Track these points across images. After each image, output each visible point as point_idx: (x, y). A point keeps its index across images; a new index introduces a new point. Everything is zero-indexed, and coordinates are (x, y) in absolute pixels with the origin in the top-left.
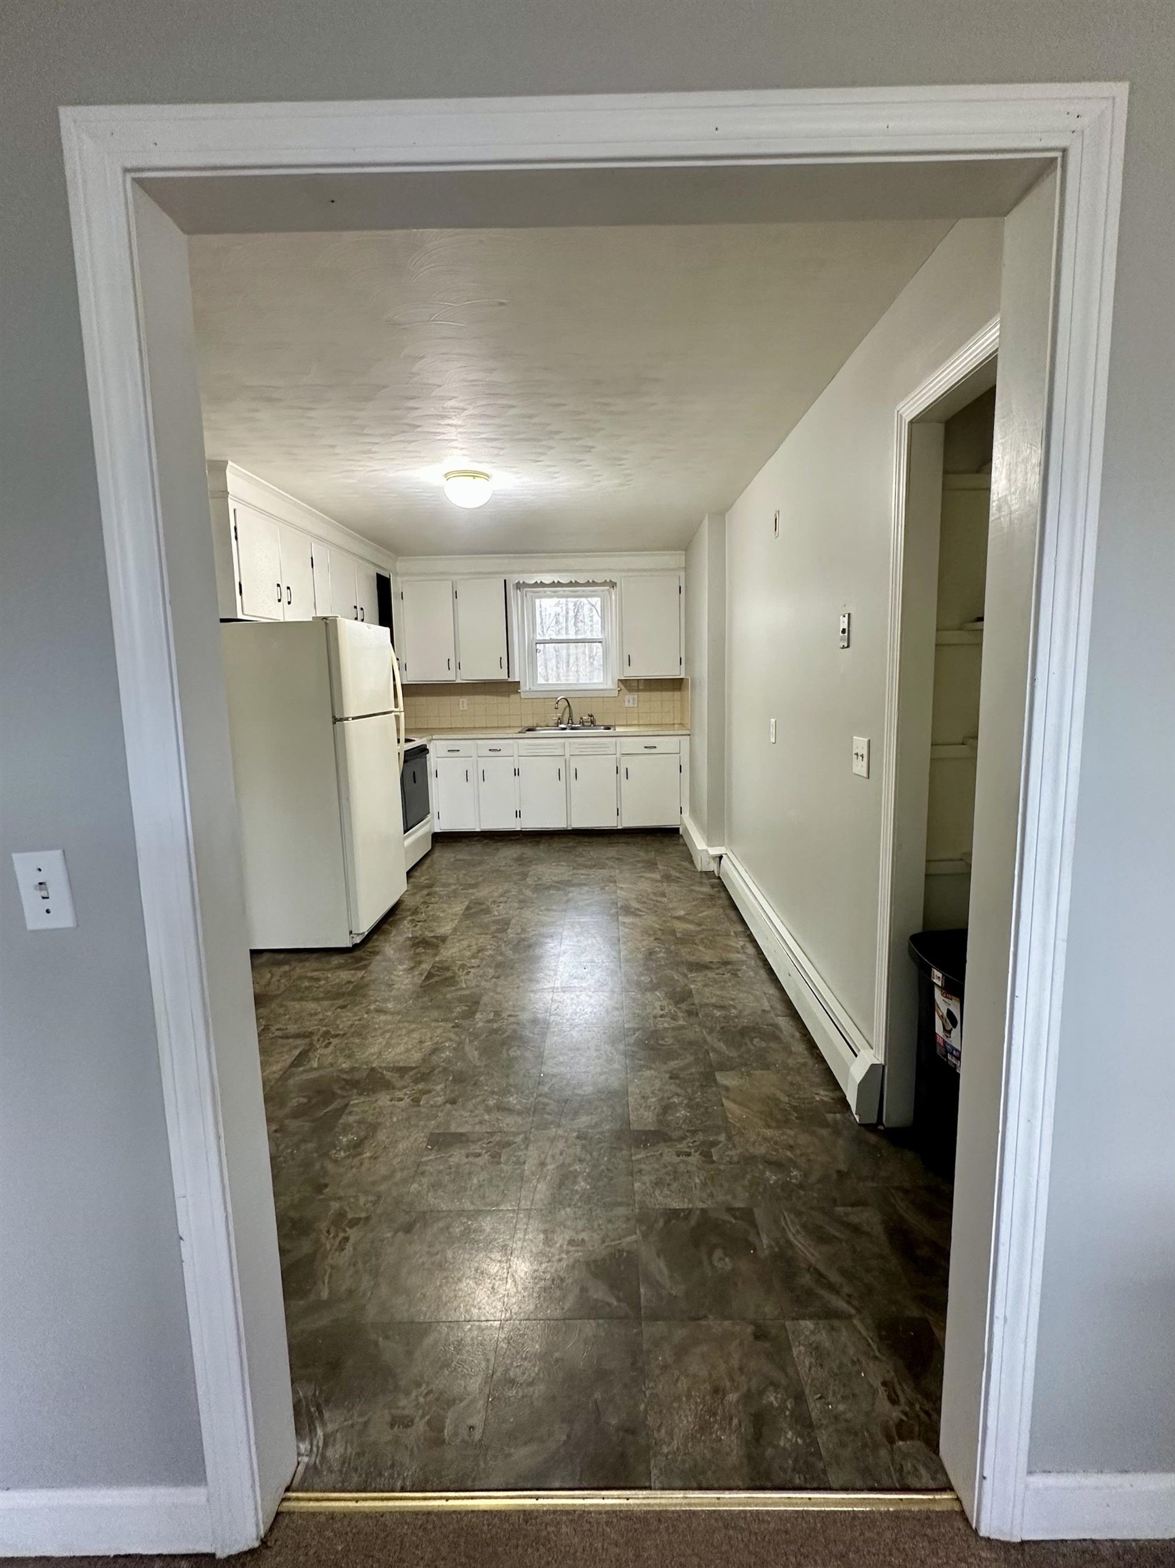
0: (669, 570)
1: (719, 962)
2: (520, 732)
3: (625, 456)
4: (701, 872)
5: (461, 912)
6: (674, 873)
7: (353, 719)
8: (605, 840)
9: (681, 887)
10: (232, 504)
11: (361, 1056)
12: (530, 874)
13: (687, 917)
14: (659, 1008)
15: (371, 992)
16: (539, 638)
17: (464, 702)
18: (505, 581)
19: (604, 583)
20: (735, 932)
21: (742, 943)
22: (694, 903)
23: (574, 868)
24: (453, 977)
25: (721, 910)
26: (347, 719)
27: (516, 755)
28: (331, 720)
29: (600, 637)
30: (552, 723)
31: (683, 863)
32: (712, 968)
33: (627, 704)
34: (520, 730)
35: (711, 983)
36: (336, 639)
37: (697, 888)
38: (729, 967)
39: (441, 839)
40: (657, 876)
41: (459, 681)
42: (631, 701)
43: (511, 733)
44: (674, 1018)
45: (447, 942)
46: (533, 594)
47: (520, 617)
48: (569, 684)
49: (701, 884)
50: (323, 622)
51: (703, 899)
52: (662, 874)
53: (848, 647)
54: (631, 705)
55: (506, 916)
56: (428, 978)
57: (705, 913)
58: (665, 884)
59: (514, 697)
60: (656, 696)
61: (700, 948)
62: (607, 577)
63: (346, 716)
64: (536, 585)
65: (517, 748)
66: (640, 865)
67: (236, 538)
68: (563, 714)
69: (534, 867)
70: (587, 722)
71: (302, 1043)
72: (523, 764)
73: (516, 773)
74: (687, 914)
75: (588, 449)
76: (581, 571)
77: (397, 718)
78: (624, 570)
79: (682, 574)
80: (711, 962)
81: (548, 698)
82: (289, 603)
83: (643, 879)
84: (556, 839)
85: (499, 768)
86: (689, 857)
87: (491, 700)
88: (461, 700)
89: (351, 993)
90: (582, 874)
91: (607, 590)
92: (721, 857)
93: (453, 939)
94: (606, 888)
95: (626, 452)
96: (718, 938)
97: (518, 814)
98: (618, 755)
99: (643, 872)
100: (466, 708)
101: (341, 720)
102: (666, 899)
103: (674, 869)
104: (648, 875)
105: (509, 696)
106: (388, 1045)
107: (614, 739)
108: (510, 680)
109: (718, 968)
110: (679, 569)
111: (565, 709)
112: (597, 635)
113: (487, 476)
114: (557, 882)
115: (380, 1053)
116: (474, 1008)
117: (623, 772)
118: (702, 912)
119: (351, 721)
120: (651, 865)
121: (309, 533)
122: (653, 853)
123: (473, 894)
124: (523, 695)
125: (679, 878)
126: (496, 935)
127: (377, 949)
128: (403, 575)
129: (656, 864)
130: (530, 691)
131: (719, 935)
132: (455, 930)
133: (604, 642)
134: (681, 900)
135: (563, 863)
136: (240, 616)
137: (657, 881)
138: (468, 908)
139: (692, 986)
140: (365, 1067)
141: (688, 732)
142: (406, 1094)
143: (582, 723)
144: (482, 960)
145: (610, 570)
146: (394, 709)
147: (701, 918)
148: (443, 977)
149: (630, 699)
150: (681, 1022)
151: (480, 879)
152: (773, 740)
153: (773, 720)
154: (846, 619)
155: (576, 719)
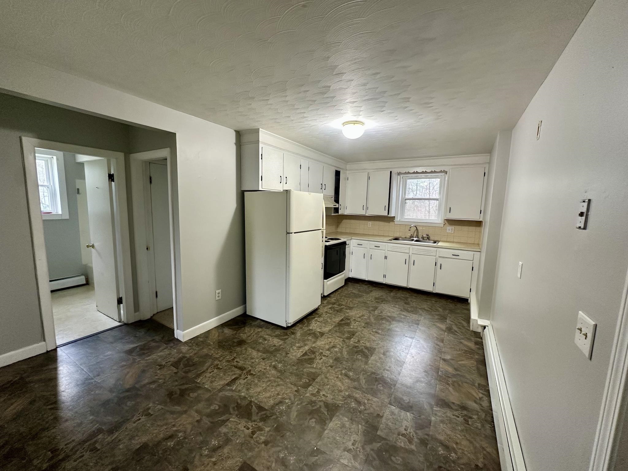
0: (480, 164)
1: (459, 405)
2: (390, 240)
3: (431, 101)
4: (472, 331)
5: (338, 321)
6: (455, 328)
7: (295, 233)
8: (424, 297)
9: (455, 338)
10: (261, 145)
11: (252, 391)
12: (379, 308)
13: (451, 361)
14: (404, 427)
15: (278, 355)
16: (407, 197)
17: (370, 223)
18: (391, 172)
19: (441, 172)
20: (479, 384)
21: (481, 395)
22: (459, 352)
23: (401, 310)
24: (314, 359)
25: (475, 363)
26: (292, 233)
27: (386, 250)
28: (285, 233)
29: (438, 198)
30: (408, 237)
31: (463, 322)
32: (452, 408)
33: (448, 231)
34: (390, 238)
35: (447, 422)
36: (290, 199)
37: (466, 343)
38: (465, 412)
39: (350, 281)
40: (443, 327)
41: (367, 215)
42: (450, 230)
43: (386, 239)
44: (410, 441)
45: (323, 337)
46: (406, 177)
47: (398, 188)
48: (418, 219)
49: (469, 340)
50: (286, 192)
51: (466, 351)
52: (447, 326)
53: (585, 228)
54: (450, 232)
55: (355, 330)
56: (303, 355)
57: (463, 362)
58: (446, 333)
59: (392, 223)
60: (465, 228)
61: (450, 388)
62: (442, 168)
63: (291, 232)
64: (406, 173)
65: (389, 247)
66: (437, 317)
67: (262, 159)
68: (414, 233)
69: (383, 305)
70: (426, 238)
71: (238, 372)
72: (388, 254)
73: (386, 257)
74: (451, 359)
75: (407, 100)
76: (428, 166)
77: (322, 232)
78: (452, 165)
79: (487, 166)
80: (453, 403)
81: (407, 225)
82: (286, 183)
83: (435, 326)
84: (401, 291)
85: (378, 254)
86: (468, 318)
87: (382, 223)
88: (369, 223)
89: (271, 353)
90: (404, 315)
91: (444, 175)
92: (485, 327)
93: (326, 336)
94: (412, 327)
95: (432, 98)
96: (465, 384)
97: (385, 276)
98: (437, 256)
99: (436, 322)
100: (370, 226)
101: (289, 233)
102: (442, 344)
103: (456, 325)
104: (438, 325)
105: (389, 223)
106: (265, 390)
107: (436, 249)
108: (389, 216)
109: (456, 410)
110: (485, 163)
111: (415, 231)
112: (437, 196)
113: (362, 123)
114: (388, 317)
115: (259, 393)
116: (311, 382)
117: (439, 266)
118: (462, 360)
119: (293, 234)
120: (443, 318)
121: (300, 155)
122: (447, 311)
123: (348, 313)
124: (396, 223)
125: (456, 331)
126: (345, 339)
127: (295, 331)
128: (350, 170)
129: (446, 319)
130: (400, 221)
131: (466, 383)
132: (330, 331)
133: (439, 200)
134: (451, 348)
135: (397, 306)
136: (260, 189)
137: (443, 330)
138: (342, 320)
139: (433, 418)
140: (249, 399)
141: (479, 250)
142: (252, 426)
143: (423, 238)
144: (331, 353)
145: (444, 165)
146: (322, 228)
147: (460, 365)
148: (309, 357)
149: (450, 229)
150: (413, 447)
151: (356, 305)
152: (519, 276)
153: (521, 263)
154: (585, 205)
155: (420, 236)
